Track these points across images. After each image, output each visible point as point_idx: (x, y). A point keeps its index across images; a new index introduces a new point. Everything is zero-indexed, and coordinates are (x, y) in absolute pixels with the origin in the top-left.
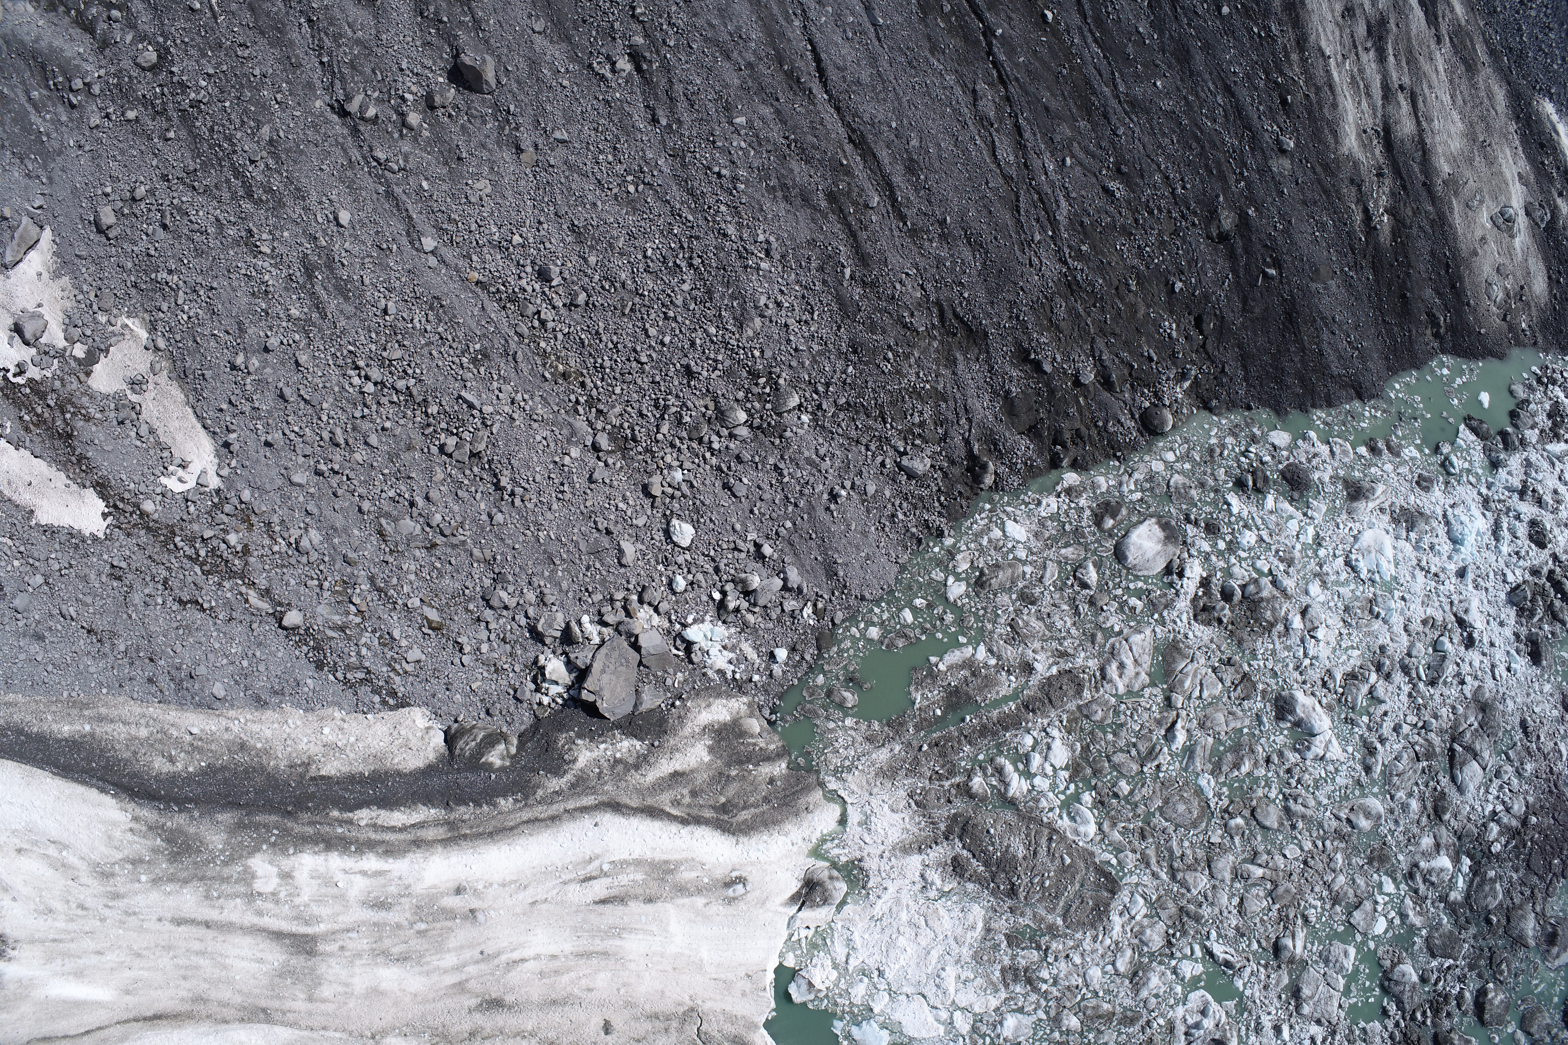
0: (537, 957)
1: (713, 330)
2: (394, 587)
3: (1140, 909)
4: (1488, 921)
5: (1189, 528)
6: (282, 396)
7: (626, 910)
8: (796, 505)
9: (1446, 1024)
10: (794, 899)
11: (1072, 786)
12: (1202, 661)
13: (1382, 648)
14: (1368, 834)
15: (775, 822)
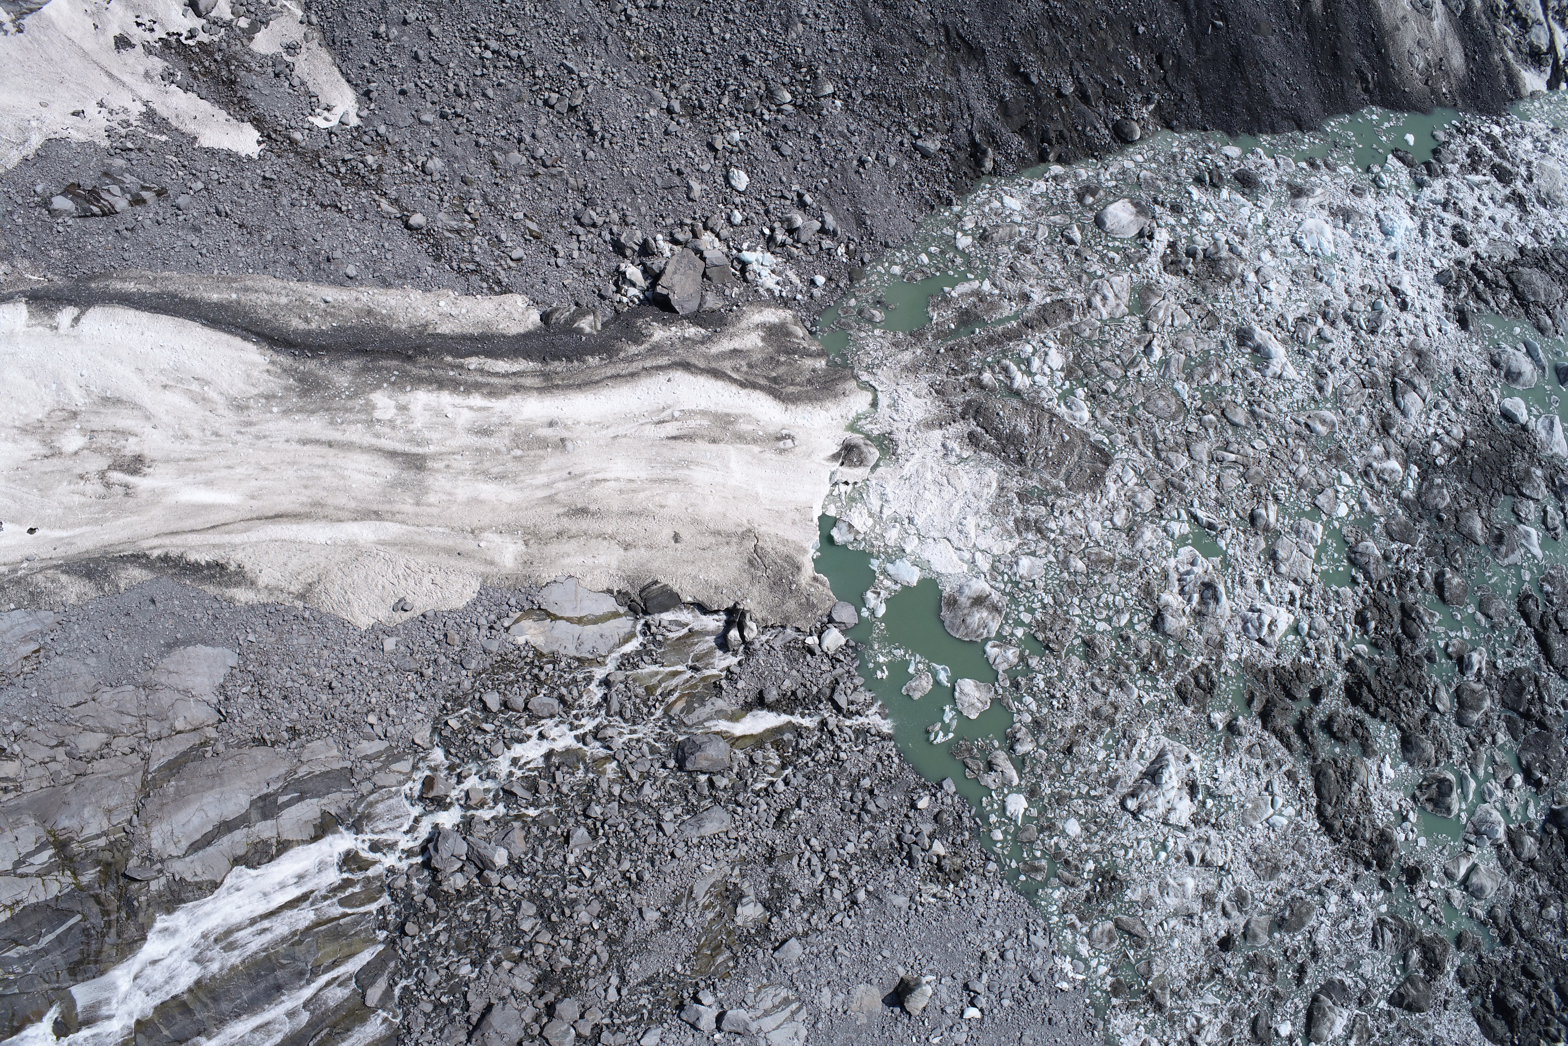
0: (617, 480)
1: (764, 32)
2: (503, 203)
3: (1131, 479)
4: (1440, 519)
5: (1157, 207)
6: (416, 57)
7: (694, 446)
8: (831, 167)
9: (1411, 599)
10: (835, 457)
11: (1067, 383)
12: (1173, 299)
13: (1327, 303)
14: (1324, 438)
15: (817, 399)
